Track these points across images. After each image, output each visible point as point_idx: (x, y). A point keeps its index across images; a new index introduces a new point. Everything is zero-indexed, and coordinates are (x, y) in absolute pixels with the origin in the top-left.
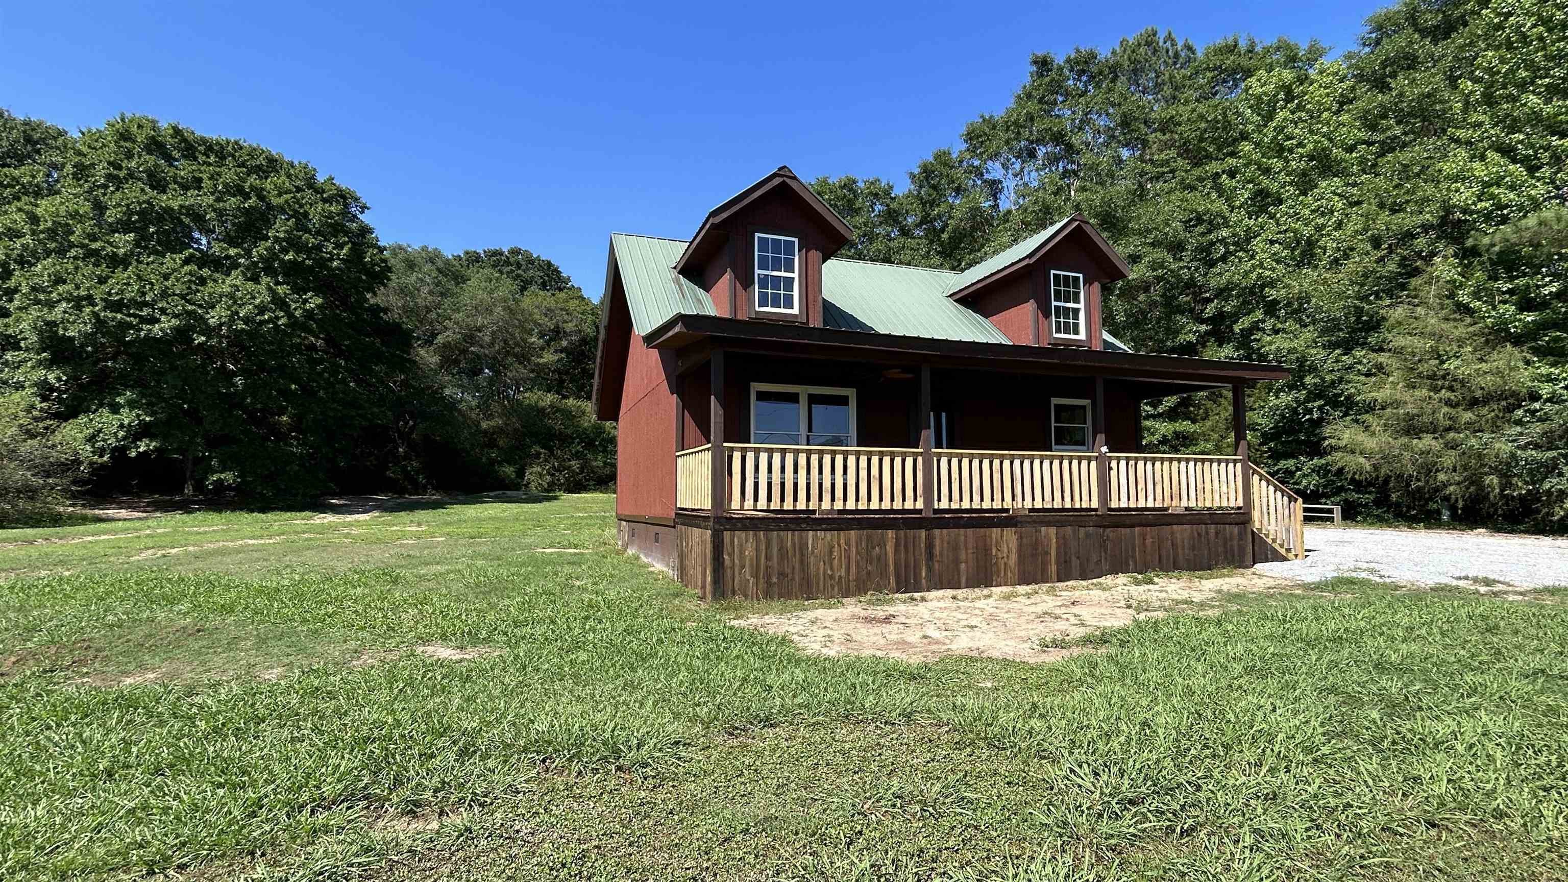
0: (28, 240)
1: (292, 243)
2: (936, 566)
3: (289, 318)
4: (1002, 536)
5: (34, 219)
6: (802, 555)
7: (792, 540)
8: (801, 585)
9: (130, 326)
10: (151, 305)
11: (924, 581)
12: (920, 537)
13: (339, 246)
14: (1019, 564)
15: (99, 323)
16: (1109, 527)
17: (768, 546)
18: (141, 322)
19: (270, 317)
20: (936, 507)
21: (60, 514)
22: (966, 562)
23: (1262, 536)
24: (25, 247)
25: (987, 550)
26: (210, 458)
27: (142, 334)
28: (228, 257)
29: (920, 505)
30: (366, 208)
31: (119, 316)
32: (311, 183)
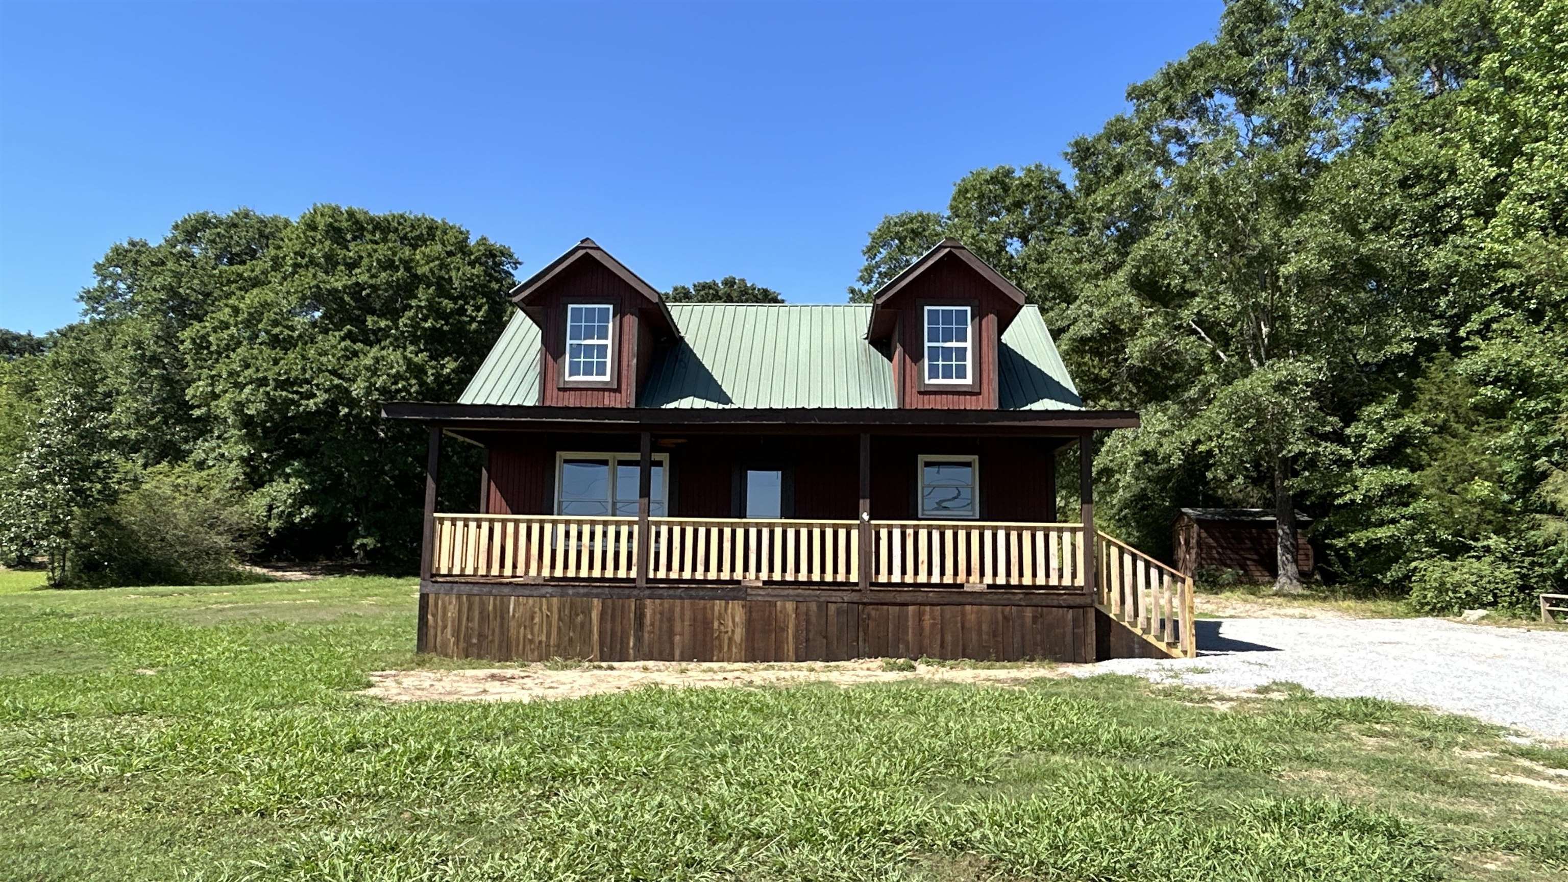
0: (233, 330)
1: (434, 310)
2: (646, 635)
3: (420, 386)
4: (726, 609)
5: (236, 311)
6: (502, 618)
7: (495, 604)
8: (500, 647)
9: (293, 402)
10: (308, 382)
11: (631, 651)
12: (630, 606)
13: (478, 309)
14: (747, 639)
15: (271, 402)
16: (871, 604)
17: (470, 609)
18: (302, 398)
19: (404, 386)
20: (651, 575)
21: (239, 574)
22: (682, 634)
23: (1126, 624)
24: (232, 336)
25: (707, 624)
26: (358, 523)
27: (301, 409)
28: (380, 329)
29: (633, 574)
30: (520, 263)
31: (284, 393)
32: (462, 247)
